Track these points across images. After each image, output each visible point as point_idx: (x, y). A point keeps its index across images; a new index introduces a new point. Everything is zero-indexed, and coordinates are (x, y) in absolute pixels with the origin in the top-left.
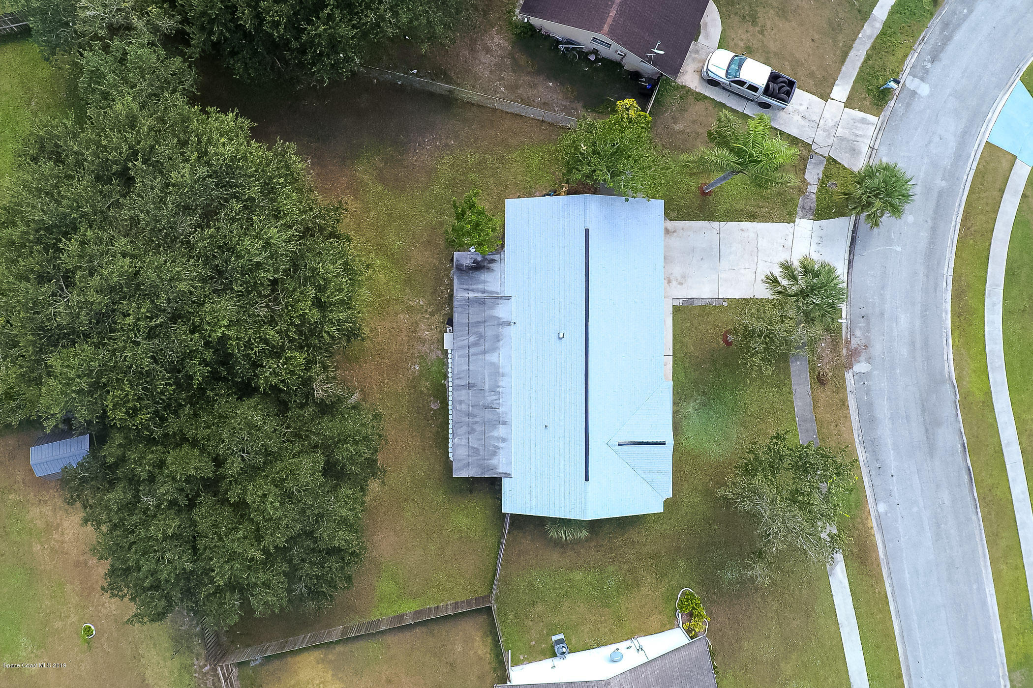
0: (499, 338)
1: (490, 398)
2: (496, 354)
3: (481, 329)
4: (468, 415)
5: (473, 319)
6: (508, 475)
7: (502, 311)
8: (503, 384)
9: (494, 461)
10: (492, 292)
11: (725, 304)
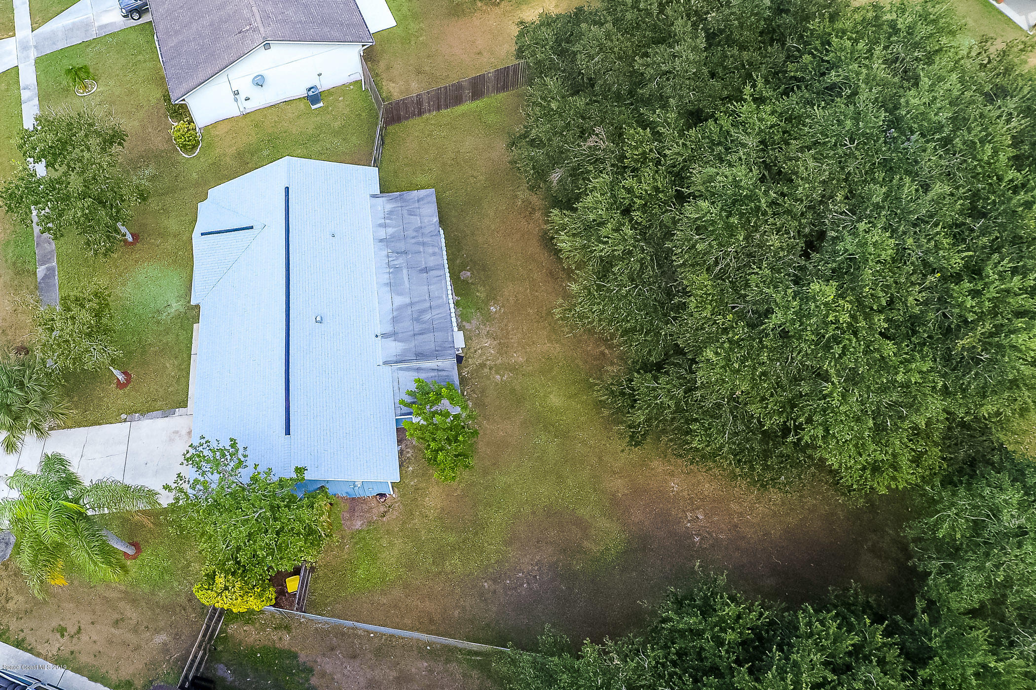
0: (395, 320)
1: (401, 261)
2: (396, 304)
3: (418, 327)
4: (424, 244)
5: (429, 337)
6: (374, 196)
7: (394, 348)
8: (387, 276)
9: (389, 207)
10: (408, 369)
11: (123, 416)
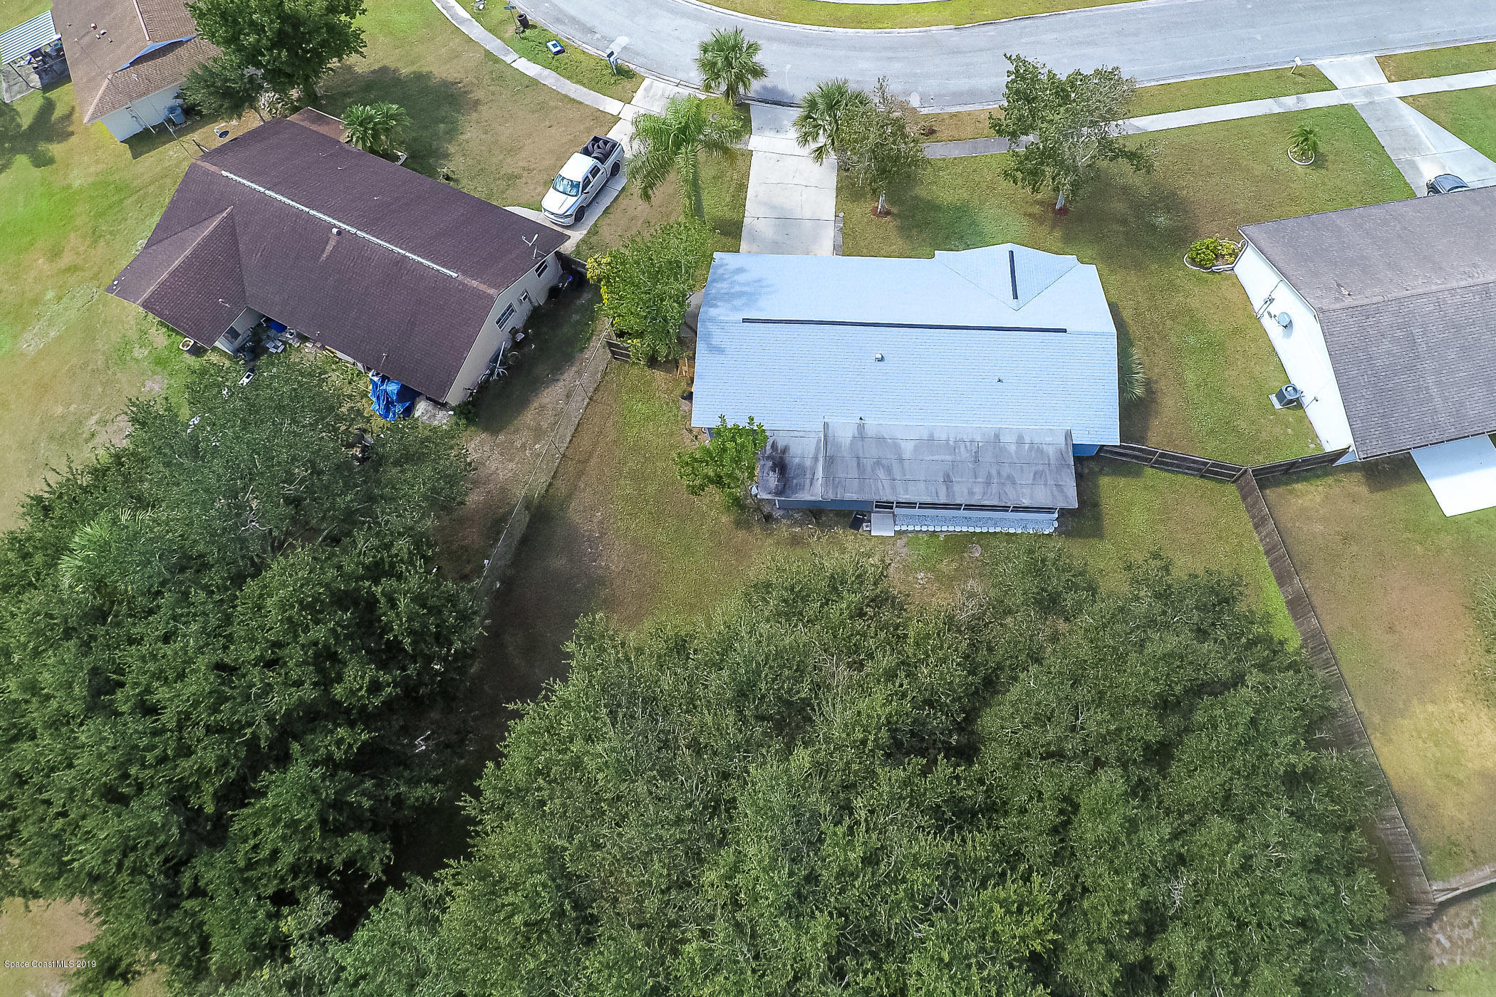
0: (880, 440)
1: (964, 454)
2: (903, 444)
3: (868, 463)
5: (854, 473)
6: (1068, 435)
7: (844, 435)
8: (944, 437)
9: (1051, 451)
10: (817, 449)
